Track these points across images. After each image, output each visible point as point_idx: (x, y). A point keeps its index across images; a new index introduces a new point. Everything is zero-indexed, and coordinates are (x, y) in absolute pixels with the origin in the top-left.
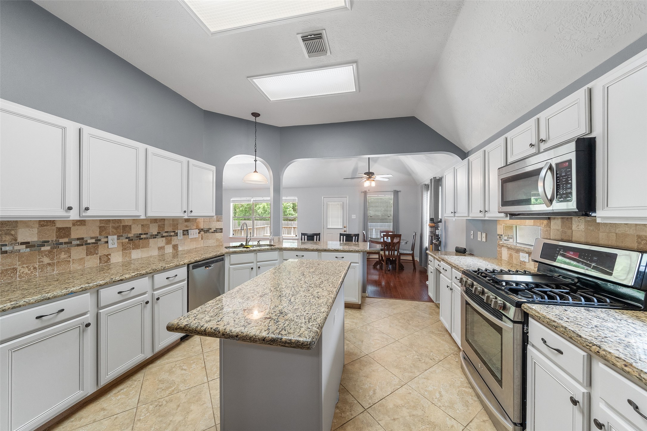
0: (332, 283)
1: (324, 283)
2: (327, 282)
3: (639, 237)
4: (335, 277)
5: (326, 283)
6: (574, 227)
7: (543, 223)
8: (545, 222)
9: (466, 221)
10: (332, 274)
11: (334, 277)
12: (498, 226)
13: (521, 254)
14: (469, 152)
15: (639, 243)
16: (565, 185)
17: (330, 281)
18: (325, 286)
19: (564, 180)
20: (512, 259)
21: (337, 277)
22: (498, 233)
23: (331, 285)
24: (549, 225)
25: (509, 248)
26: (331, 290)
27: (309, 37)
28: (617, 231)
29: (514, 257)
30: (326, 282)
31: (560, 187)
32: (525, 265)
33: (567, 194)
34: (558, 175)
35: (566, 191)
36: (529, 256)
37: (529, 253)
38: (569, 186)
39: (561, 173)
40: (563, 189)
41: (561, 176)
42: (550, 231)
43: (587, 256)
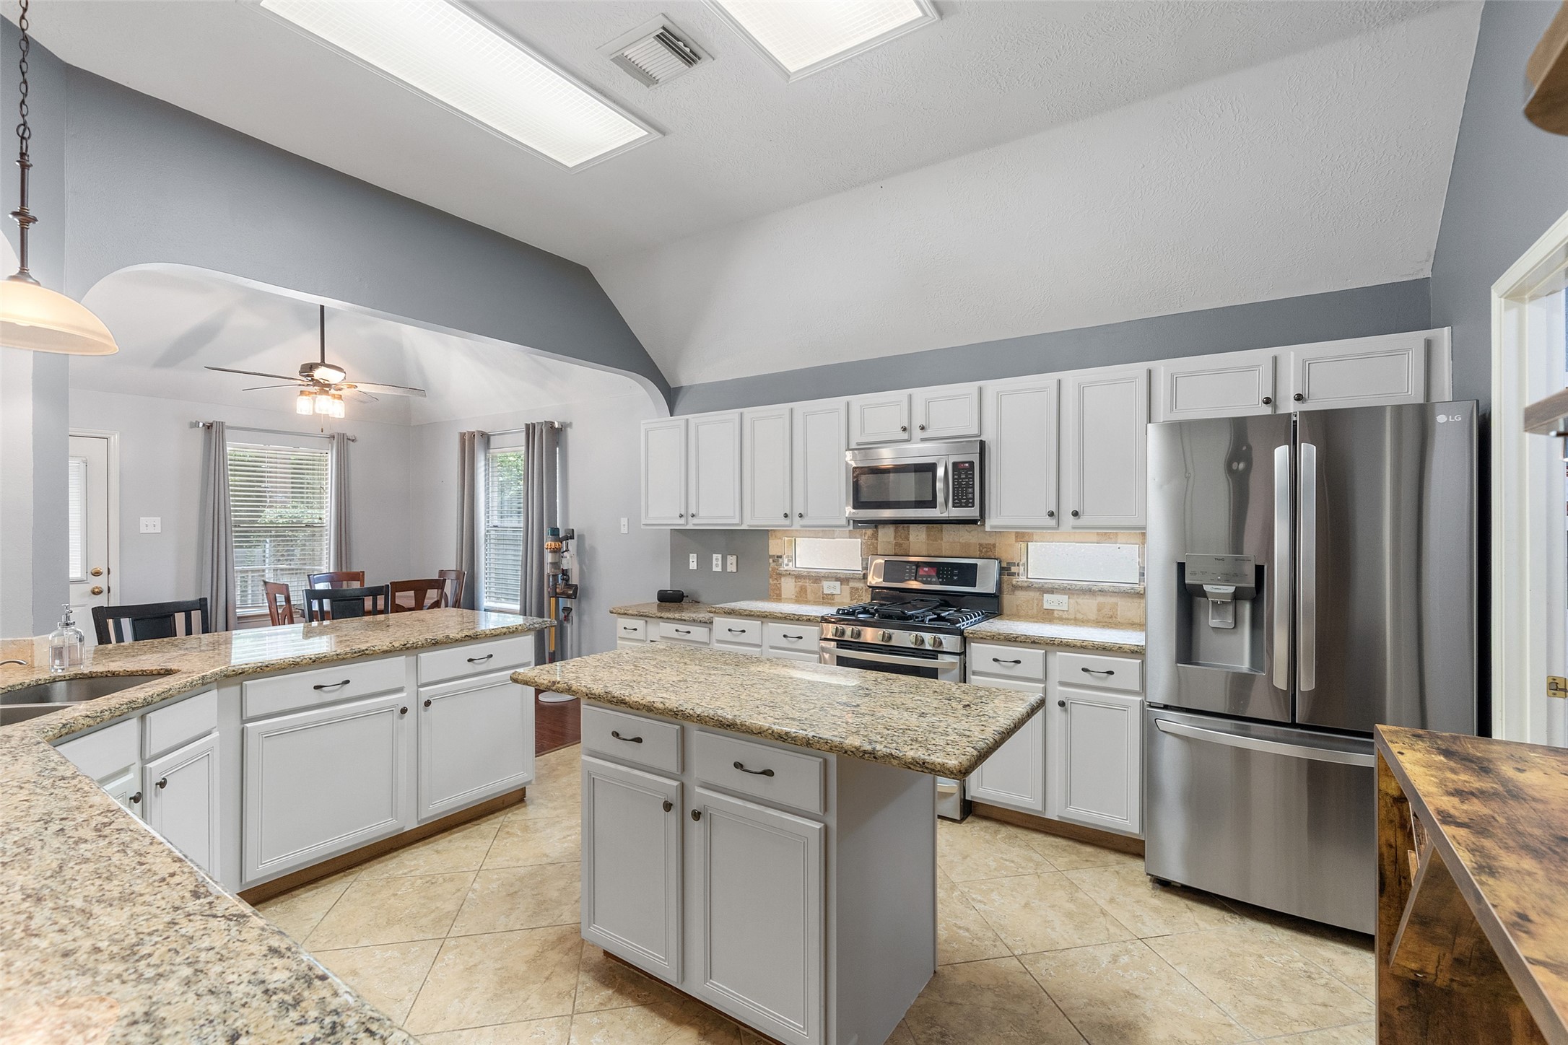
6: (911, 538)
7: (865, 533)
8: (870, 532)
9: (671, 534)
12: (770, 541)
13: (825, 584)
14: (682, 387)
15: (981, 551)
16: (960, 489)
19: (964, 483)
20: (806, 595)
22: (770, 554)
24: (875, 536)
25: (798, 577)
27: (681, 44)
28: (961, 540)
29: (809, 591)
31: (958, 491)
32: (833, 600)
33: (968, 499)
34: (956, 477)
35: (966, 496)
36: (841, 585)
37: (844, 580)
38: (970, 490)
39: (959, 475)
40: (962, 493)
41: (960, 478)
42: (877, 544)
43: (945, 570)
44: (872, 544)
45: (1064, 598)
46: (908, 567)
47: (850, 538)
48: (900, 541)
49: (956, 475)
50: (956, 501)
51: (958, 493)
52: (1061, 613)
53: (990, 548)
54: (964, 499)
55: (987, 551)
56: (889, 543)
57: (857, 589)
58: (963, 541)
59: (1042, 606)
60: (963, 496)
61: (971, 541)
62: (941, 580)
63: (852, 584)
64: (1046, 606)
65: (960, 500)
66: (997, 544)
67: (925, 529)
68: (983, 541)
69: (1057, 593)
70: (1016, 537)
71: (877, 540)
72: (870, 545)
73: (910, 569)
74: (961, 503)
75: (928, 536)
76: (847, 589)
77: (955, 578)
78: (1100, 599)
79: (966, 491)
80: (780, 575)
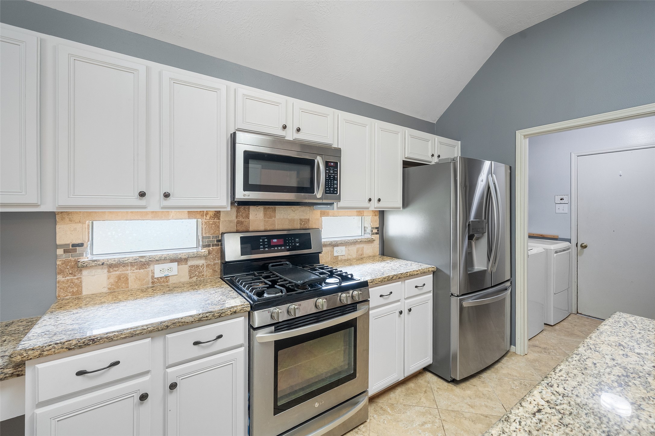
0: (586, 368)
1: (613, 378)
2: (603, 378)
3: (301, 220)
4: (569, 389)
5: (606, 375)
6: (251, 217)
8: (212, 212)
10: (578, 415)
11: (575, 393)
12: (58, 227)
13: (158, 267)
15: (301, 224)
16: (330, 181)
17: (591, 379)
18: (608, 367)
19: (332, 176)
20: (127, 284)
21: (560, 390)
22: (59, 243)
23: (589, 363)
24: (217, 216)
25: (115, 267)
26: (589, 351)
28: (288, 217)
29: (131, 279)
30: (605, 380)
31: (328, 182)
32: (167, 282)
33: (334, 188)
34: (327, 171)
35: (333, 186)
36: (178, 265)
37: (179, 260)
38: (335, 182)
39: (329, 170)
40: (331, 184)
41: (329, 172)
42: (219, 222)
43: (290, 240)
44: (215, 223)
45: (343, 248)
46: (261, 240)
47: (189, 219)
48: (241, 219)
49: (327, 170)
50: (327, 189)
51: (328, 183)
52: (341, 257)
53: (306, 222)
54: (332, 188)
55: (305, 224)
56: (231, 222)
57: (198, 266)
58: (290, 218)
59: (333, 254)
60: (331, 185)
61: (295, 218)
62: (288, 247)
63: (191, 263)
64: (335, 254)
65: (329, 188)
66: (310, 219)
67: (262, 209)
68: (302, 217)
69: (340, 246)
70: (321, 214)
71: (219, 219)
72: (212, 224)
73: (264, 242)
74: (330, 190)
75: (265, 215)
76: (185, 268)
77: (298, 244)
78: (358, 246)
79: (333, 182)
80: (79, 267)
